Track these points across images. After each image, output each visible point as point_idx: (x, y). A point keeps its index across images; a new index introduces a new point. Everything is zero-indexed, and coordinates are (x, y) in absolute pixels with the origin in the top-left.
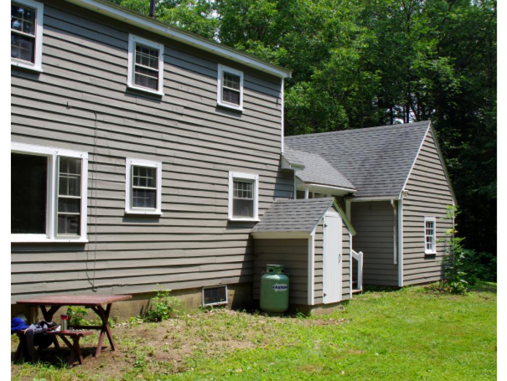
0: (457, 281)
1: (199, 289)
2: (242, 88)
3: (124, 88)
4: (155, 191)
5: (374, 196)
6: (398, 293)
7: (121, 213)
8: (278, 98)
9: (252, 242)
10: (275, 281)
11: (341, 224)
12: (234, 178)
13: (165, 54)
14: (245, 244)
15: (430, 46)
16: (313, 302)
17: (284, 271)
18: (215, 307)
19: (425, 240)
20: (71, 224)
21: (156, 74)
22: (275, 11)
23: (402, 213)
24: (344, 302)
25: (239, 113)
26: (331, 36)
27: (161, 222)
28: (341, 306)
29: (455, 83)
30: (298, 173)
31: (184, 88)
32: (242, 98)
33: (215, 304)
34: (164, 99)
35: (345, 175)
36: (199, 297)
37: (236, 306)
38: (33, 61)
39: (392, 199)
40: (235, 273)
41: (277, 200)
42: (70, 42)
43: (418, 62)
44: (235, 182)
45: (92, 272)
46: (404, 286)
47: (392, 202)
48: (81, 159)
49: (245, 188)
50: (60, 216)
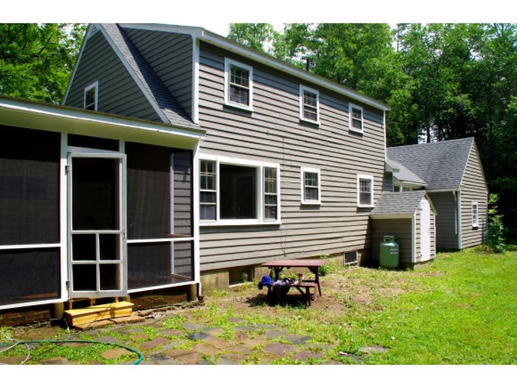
0: (498, 244)
1: (342, 254)
2: (362, 118)
3: (298, 121)
4: (317, 189)
5: (441, 189)
6: (459, 253)
7: (299, 204)
8: (382, 124)
9: (371, 222)
10: (390, 247)
11: (429, 208)
12: (360, 179)
13: (319, 97)
14: (366, 222)
15: (455, 86)
16: (415, 261)
17: (396, 240)
18: (351, 265)
19: (472, 217)
20: (271, 212)
21: (315, 110)
22: (352, 66)
23: (460, 200)
24: (431, 260)
25: (361, 135)
26: (389, 81)
27: (321, 209)
28: (429, 263)
29: (472, 111)
30: (395, 174)
31: (331, 119)
32: (363, 125)
33: (351, 263)
34: (320, 127)
35: (418, 175)
36: (341, 258)
37: (363, 264)
38: (248, 104)
39: (454, 190)
40: (361, 243)
41: (384, 192)
42: (269, 91)
43: (449, 97)
44: (360, 181)
45: (284, 244)
46: (462, 249)
47: (454, 193)
48: (276, 169)
49: (365, 185)
50: (266, 207)
